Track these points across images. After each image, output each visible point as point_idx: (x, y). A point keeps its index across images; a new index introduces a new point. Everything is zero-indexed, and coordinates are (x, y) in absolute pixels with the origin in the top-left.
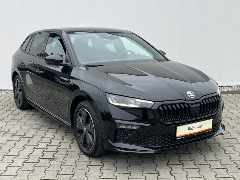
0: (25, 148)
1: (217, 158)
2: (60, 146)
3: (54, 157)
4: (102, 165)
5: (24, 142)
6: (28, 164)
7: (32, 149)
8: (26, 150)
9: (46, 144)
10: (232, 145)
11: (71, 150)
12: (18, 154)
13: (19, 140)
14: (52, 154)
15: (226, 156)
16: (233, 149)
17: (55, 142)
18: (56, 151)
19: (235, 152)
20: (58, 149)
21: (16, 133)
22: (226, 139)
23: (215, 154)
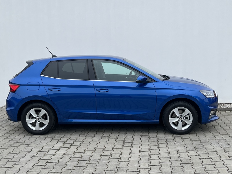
0: (38, 153)
1: (193, 168)
2: (66, 152)
3: (59, 162)
4: (95, 169)
5: (38, 148)
6: (37, 167)
7: (43, 154)
8: (38, 155)
9: (55, 151)
10: (211, 157)
11: (74, 157)
12: (31, 158)
13: (36, 146)
14: (58, 160)
15: (202, 166)
16: (211, 161)
17: (63, 150)
18: (62, 156)
19: (211, 163)
20: (63, 155)
21: (34, 140)
22: (208, 152)
23: (193, 164)
